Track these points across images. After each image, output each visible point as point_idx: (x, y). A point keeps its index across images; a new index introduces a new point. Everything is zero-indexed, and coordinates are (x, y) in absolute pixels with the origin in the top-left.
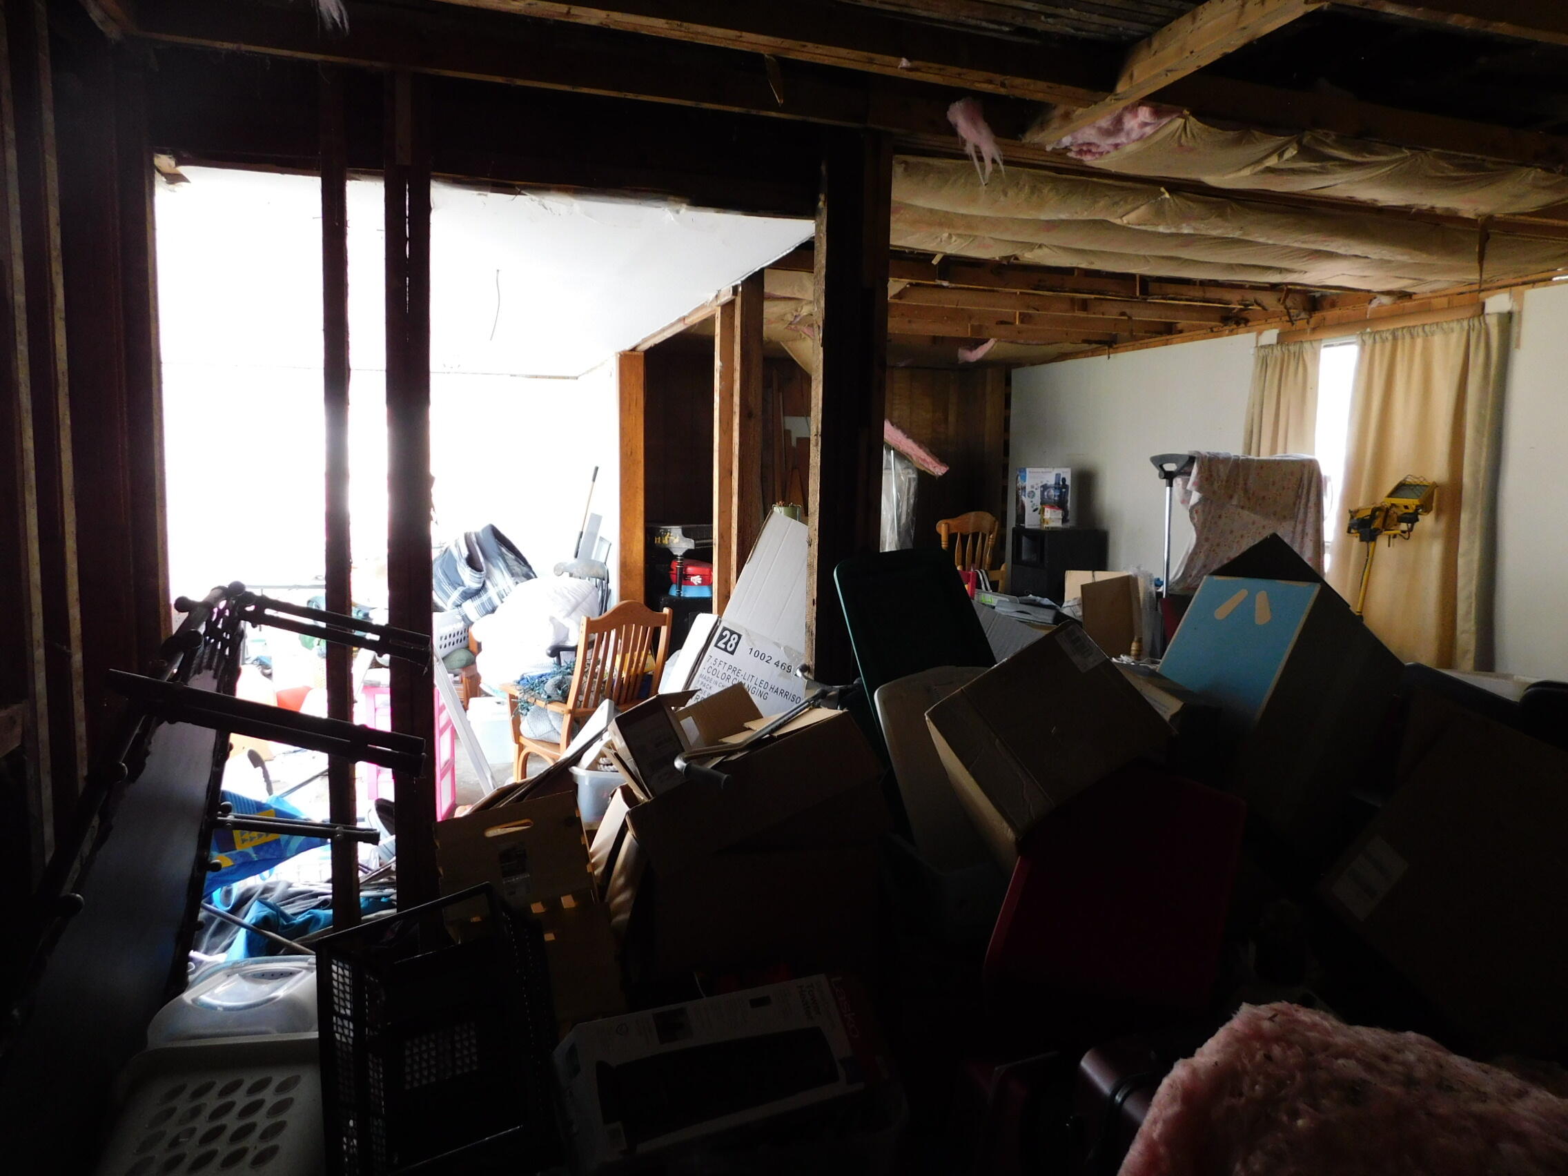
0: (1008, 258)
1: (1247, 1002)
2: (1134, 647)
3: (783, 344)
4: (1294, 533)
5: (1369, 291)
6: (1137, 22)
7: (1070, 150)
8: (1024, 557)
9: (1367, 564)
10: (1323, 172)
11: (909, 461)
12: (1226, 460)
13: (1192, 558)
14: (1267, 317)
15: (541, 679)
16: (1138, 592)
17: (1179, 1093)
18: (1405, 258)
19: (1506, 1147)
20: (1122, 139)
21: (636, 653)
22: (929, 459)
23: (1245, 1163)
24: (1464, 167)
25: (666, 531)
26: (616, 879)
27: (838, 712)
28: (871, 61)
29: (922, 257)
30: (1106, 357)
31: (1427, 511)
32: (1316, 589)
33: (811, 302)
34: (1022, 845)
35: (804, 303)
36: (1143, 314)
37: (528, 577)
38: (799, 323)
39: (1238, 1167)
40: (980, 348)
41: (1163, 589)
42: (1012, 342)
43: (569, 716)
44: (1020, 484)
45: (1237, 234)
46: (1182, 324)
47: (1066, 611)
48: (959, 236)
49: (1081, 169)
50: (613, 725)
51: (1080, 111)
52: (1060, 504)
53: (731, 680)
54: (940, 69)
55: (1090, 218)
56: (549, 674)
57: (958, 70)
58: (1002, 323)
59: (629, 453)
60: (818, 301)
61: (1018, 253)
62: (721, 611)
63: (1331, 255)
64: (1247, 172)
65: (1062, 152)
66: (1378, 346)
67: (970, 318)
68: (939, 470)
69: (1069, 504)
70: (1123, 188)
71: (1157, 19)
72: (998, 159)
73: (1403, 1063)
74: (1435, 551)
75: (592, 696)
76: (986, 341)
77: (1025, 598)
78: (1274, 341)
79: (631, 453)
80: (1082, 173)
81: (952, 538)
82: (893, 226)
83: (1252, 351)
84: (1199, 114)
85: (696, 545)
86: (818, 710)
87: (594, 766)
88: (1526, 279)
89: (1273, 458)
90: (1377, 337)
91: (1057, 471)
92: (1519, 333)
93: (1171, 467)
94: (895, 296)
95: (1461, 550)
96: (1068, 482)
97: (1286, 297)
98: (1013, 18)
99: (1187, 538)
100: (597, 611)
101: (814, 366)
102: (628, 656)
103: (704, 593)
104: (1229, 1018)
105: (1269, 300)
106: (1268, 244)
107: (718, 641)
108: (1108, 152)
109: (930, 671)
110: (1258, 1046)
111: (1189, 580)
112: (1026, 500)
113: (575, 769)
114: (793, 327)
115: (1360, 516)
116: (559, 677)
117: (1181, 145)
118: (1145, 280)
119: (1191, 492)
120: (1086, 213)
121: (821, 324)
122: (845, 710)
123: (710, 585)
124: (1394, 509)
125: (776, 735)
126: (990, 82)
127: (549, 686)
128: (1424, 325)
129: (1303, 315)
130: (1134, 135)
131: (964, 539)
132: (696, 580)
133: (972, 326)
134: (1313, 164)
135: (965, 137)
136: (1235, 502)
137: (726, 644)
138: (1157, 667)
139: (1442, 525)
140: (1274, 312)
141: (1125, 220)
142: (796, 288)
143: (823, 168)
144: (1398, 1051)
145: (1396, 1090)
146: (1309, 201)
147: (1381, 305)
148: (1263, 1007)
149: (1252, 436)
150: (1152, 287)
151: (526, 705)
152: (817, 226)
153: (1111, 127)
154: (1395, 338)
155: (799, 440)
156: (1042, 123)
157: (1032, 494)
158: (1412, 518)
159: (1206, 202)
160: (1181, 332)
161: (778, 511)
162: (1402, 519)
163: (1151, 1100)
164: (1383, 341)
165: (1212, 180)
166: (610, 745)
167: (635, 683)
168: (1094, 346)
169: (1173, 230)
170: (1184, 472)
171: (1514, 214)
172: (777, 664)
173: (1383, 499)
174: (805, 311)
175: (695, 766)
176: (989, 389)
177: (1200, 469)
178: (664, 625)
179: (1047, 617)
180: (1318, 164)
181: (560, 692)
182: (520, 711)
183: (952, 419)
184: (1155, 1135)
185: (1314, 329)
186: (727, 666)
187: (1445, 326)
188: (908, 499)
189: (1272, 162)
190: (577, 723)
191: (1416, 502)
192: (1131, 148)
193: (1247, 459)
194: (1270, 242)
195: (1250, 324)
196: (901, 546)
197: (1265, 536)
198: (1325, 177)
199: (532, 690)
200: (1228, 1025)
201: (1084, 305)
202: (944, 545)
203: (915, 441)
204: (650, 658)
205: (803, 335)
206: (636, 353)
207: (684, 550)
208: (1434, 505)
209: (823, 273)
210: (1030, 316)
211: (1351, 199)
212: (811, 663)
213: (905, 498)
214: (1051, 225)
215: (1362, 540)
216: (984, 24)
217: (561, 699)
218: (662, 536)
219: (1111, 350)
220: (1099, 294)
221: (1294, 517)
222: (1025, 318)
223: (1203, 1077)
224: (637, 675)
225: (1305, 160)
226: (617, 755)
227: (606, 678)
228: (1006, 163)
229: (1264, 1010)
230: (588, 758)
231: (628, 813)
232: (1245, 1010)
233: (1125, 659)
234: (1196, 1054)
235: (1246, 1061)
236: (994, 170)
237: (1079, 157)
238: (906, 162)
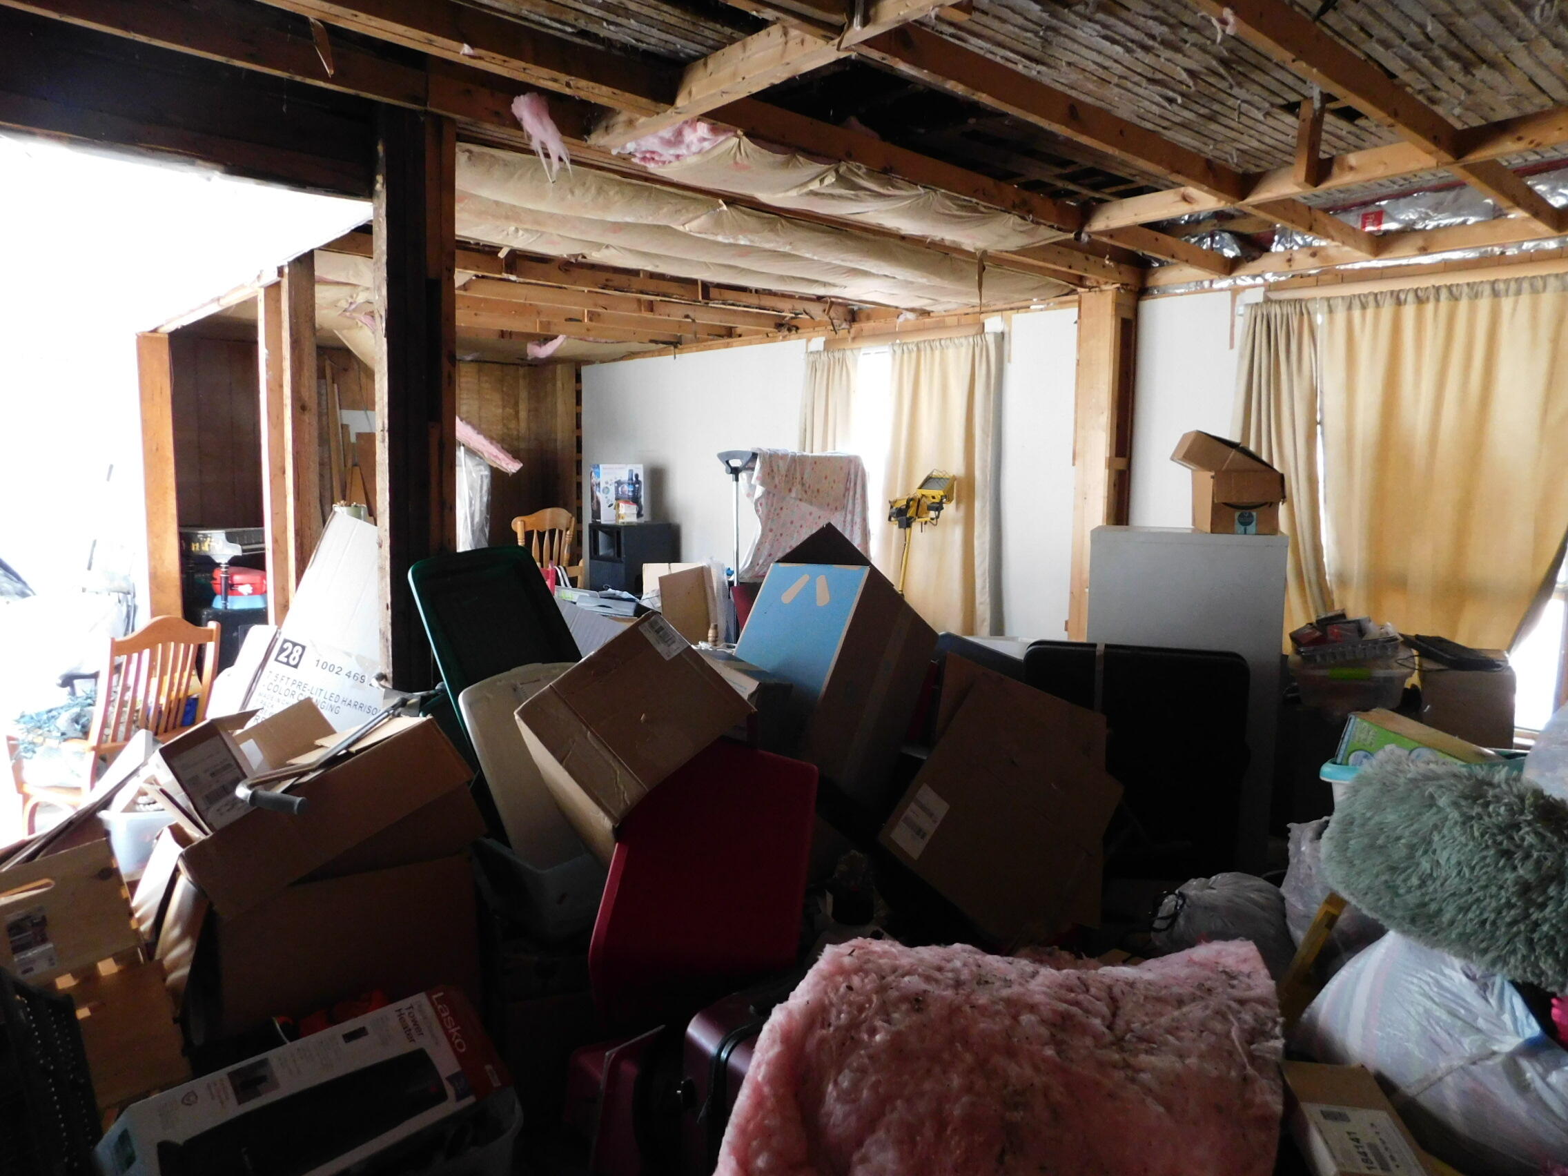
0: (576, 256)
1: (830, 943)
2: (711, 633)
3: (336, 332)
4: (844, 522)
5: (897, 308)
6: (693, 42)
7: (635, 156)
8: (601, 552)
9: (905, 546)
10: (856, 199)
11: (481, 458)
12: (784, 457)
13: (758, 548)
14: (815, 325)
15: (51, 714)
16: (711, 581)
17: (778, 1036)
18: (924, 281)
19: (1026, 1018)
20: (682, 150)
21: (177, 675)
22: (501, 456)
23: (836, 1083)
24: (963, 207)
25: (205, 536)
26: (168, 933)
27: (421, 719)
28: (430, 43)
29: (487, 249)
30: (672, 356)
31: (950, 500)
32: (867, 570)
33: (368, 289)
34: (619, 833)
35: (360, 288)
36: (707, 317)
37: (23, 595)
38: (354, 310)
39: (830, 1087)
40: (550, 343)
41: (733, 578)
42: (581, 339)
43: (93, 753)
44: (594, 480)
45: (787, 249)
46: (741, 328)
47: (645, 602)
48: (526, 230)
49: (644, 174)
50: (157, 757)
51: (643, 120)
52: (635, 500)
53: (296, 696)
54: (505, 61)
55: (655, 223)
56: (62, 708)
57: (523, 64)
58: (571, 319)
59: (154, 448)
60: (379, 289)
61: (585, 252)
62: (279, 622)
63: (866, 274)
64: (794, 193)
65: (626, 158)
66: (906, 355)
67: (539, 313)
68: (512, 467)
69: (642, 500)
70: (684, 197)
71: (711, 42)
72: (564, 158)
73: (952, 970)
74: (957, 534)
75: (122, 729)
76: (555, 337)
77: (604, 592)
78: (821, 348)
79: (157, 449)
80: (646, 179)
81: (528, 536)
82: (457, 215)
83: (803, 356)
84: (751, 135)
85: (244, 551)
86: (398, 719)
87: (132, 807)
88: (1012, 306)
89: (824, 454)
90: (905, 348)
91: (630, 467)
92: (1010, 350)
93: (735, 463)
94: (460, 288)
95: (976, 534)
96: (641, 478)
97: (830, 307)
98: (576, 20)
99: (753, 530)
100: (122, 630)
101: (377, 358)
102: (167, 679)
103: (257, 603)
104: (816, 960)
105: (816, 310)
106: (813, 260)
107: (278, 655)
108: (670, 162)
109: (515, 671)
110: (841, 979)
111: (757, 568)
112: (600, 495)
113: (103, 815)
114: (348, 314)
115: (898, 505)
116: (77, 710)
117: (736, 163)
118: (706, 286)
119: (755, 487)
120: (650, 218)
121: (383, 314)
122: (429, 717)
123: (264, 593)
124: (924, 499)
125: (353, 749)
126: (555, 80)
127: (63, 722)
128: (940, 340)
129: (845, 325)
130: (694, 148)
131: (541, 536)
132: (246, 589)
133: (541, 322)
134: (847, 191)
135: (530, 131)
136: (793, 494)
137: (288, 657)
138: (733, 651)
139: (961, 513)
140: (820, 322)
141: (687, 228)
142: (351, 272)
143: (380, 148)
144: (949, 961)
145: (949, 993)
146: (847, 225)
147: (906, 320)
148: (843, 945)
149: (806, 433)
150: (714, 293)
151: (30, 747)
152: (375, 210)
153: (673, 139)
154: (919, 349)
155: (359, 435)
156: (607, 128)
157: (606, 490)
158: (938, 507)
159: (759, 217)
160: (740, 336)
161: (341, 512)
162: (930, 508)
163: (753, 1047)
164: (910, 352)
165: (764, 197)
166: (153, 781)
167: (178, 709)
168: (662, 346)
169: (732, 241)
170: (748, 468)
171: (1002, 251)
172: (348, 675)
173: (916, 492)
174: (361, 297)
175: (262, 792)
176: (559, 384)
177: (763, 463)
178: (211, 640)
179: (629, 609)
180: (852, 192)
181: (78, 727)
182: (23, 754)
183: (523, 414)
184: (760, 1078)
185: (854, 339)
186: (290, 682)
187: (956, 341)
188: (481, 497)
189: (815, 186)
190: (103, 760)
191: (942, 493)
192: (692, 160)
193: (803, 456)
194: (816, 258)
195: (800, 331)
196: (476, 545)
197: (821, 526)
198: (858, 204)
199: (40, 728)
200: (815, 967)
201: (651, 307)
202: (521, 543)
203: (486, 436)
204: (195, 679)
205: (360, 324)
206: (158, 335)
207: (229, 558)
208: (955, 495)
209: (384, 259)
210: (599, 315)
211: (880, 226)
212: (389, 671)
213: (478, 495)
214: (618, 227)
215: (900, 527)
216: (547, 21)
217: (80, 735)
218: (201, 542)
219: (677, 350)
220: (665, 296)
221: (844, 507)
222: (593, 316)
223: (798, 1017)
224: (179, 700)
225: (841, 187)
226: (163, 792)
227: (139, 706)
228: (573, 162)
229: (845, 948)
230: (121, 800)
231: (181, 855)
232: (829, 950)
233: (703, 645)
234: (790, 998)
235: (832, 995)
236: (561, 168)
237: (643, 163)
238: (470, 151)
